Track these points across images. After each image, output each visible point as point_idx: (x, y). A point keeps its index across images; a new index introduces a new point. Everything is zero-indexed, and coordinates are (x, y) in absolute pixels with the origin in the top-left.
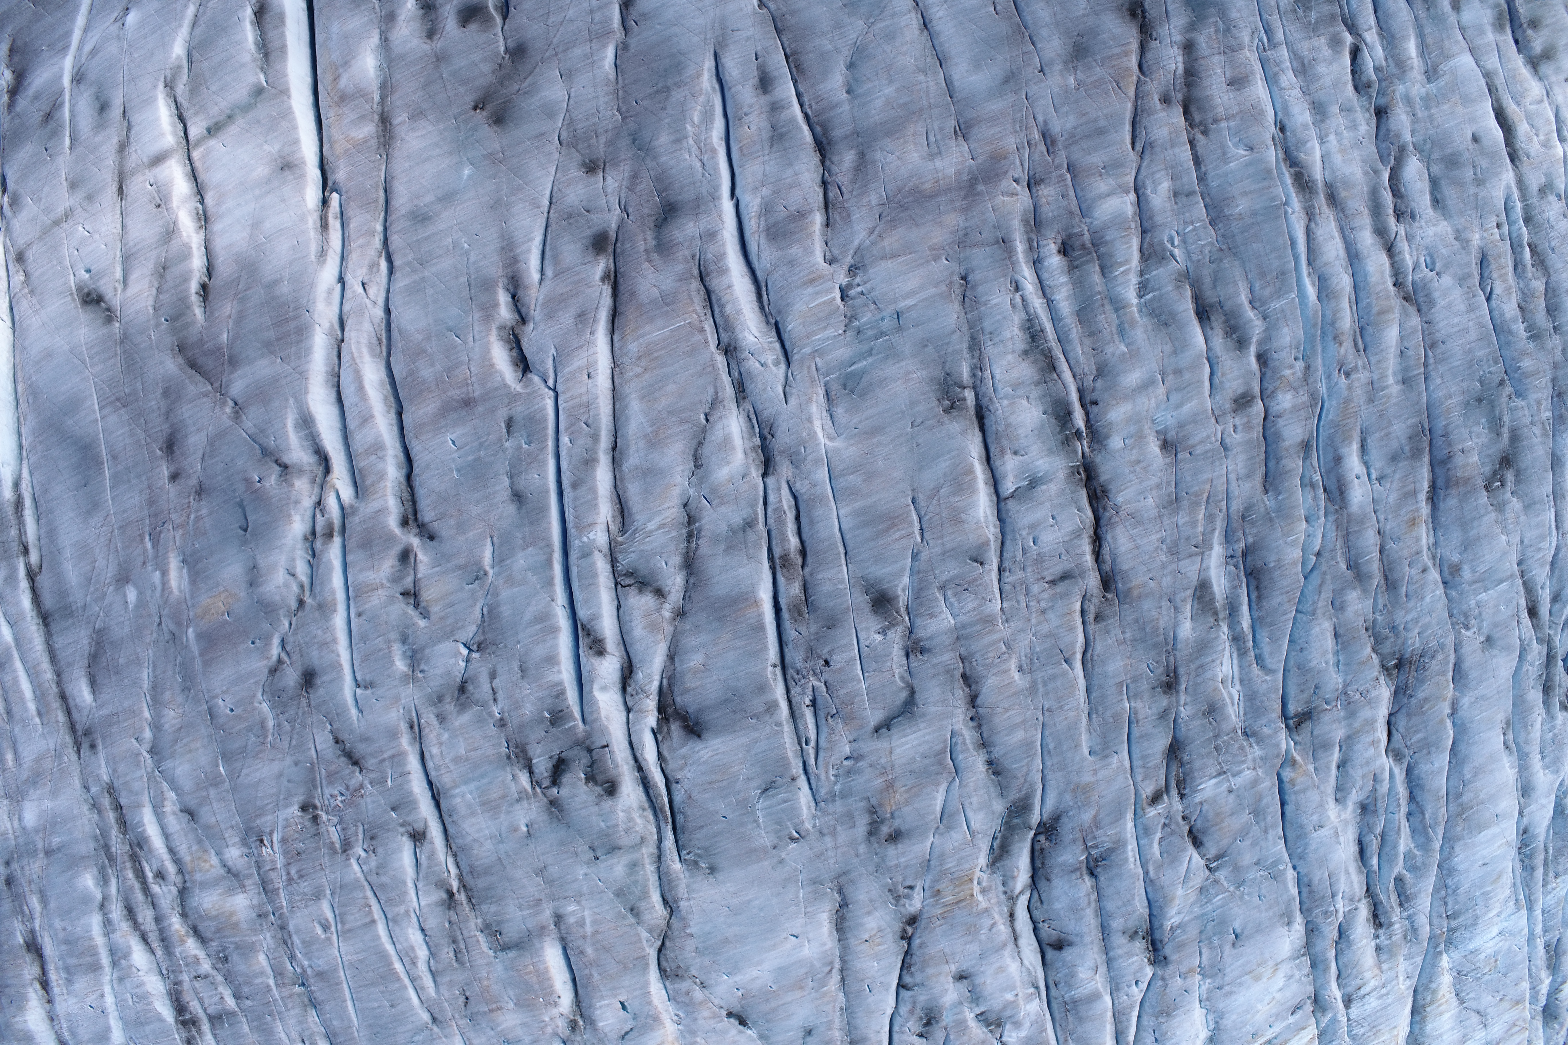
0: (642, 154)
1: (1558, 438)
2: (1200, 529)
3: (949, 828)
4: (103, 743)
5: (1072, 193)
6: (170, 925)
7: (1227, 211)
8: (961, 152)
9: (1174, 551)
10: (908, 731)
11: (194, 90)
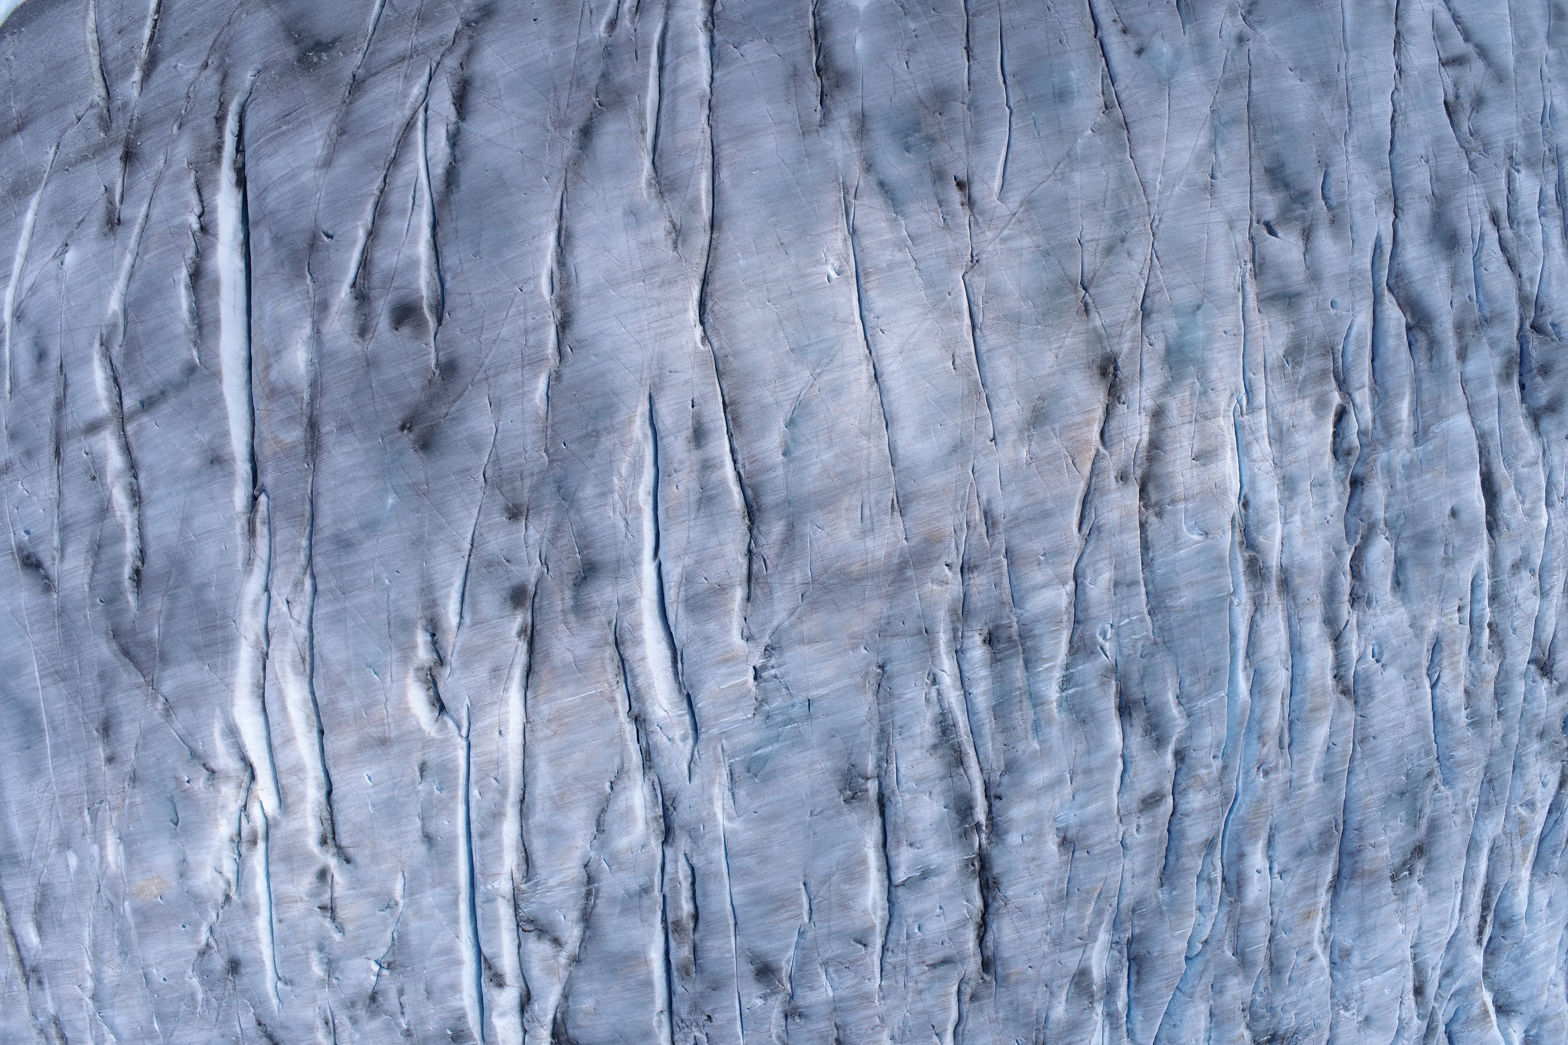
0: (566, 505)
1: (1480, 823)
2: (1087, 922)
4: (49, 983)
5: (1006, 580)
7: (1169, 603)
8: (895, 530)
9: (1057, 943)
11: (129, 356)
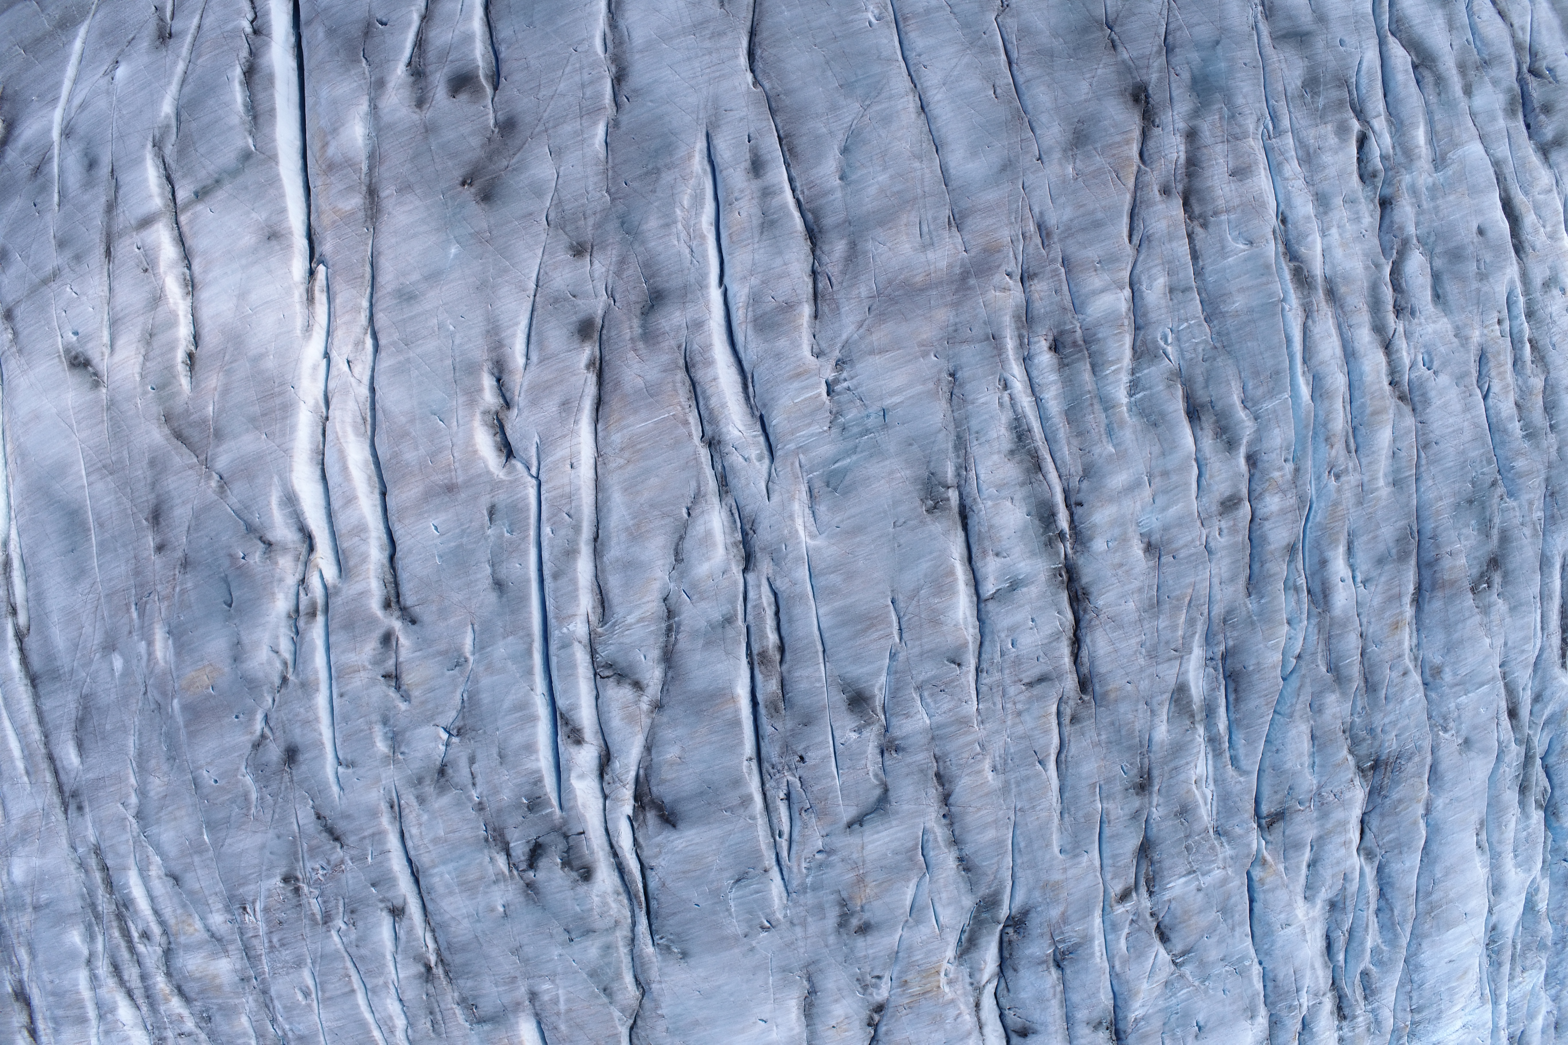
0: (630, 238)
1: (1549, 539)
2: (1180, 633)
3: (918, 922)
4: (90, 806)
5: (1065, 288)
6: (155, 984)
7: (1223, 308)
8: (954, 244)
9: (1153, 655)
10: (881, 828)
11: (182, 151)
